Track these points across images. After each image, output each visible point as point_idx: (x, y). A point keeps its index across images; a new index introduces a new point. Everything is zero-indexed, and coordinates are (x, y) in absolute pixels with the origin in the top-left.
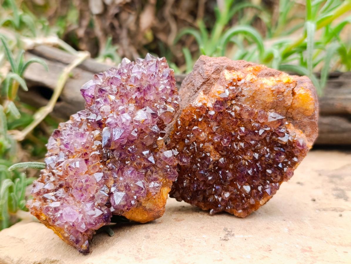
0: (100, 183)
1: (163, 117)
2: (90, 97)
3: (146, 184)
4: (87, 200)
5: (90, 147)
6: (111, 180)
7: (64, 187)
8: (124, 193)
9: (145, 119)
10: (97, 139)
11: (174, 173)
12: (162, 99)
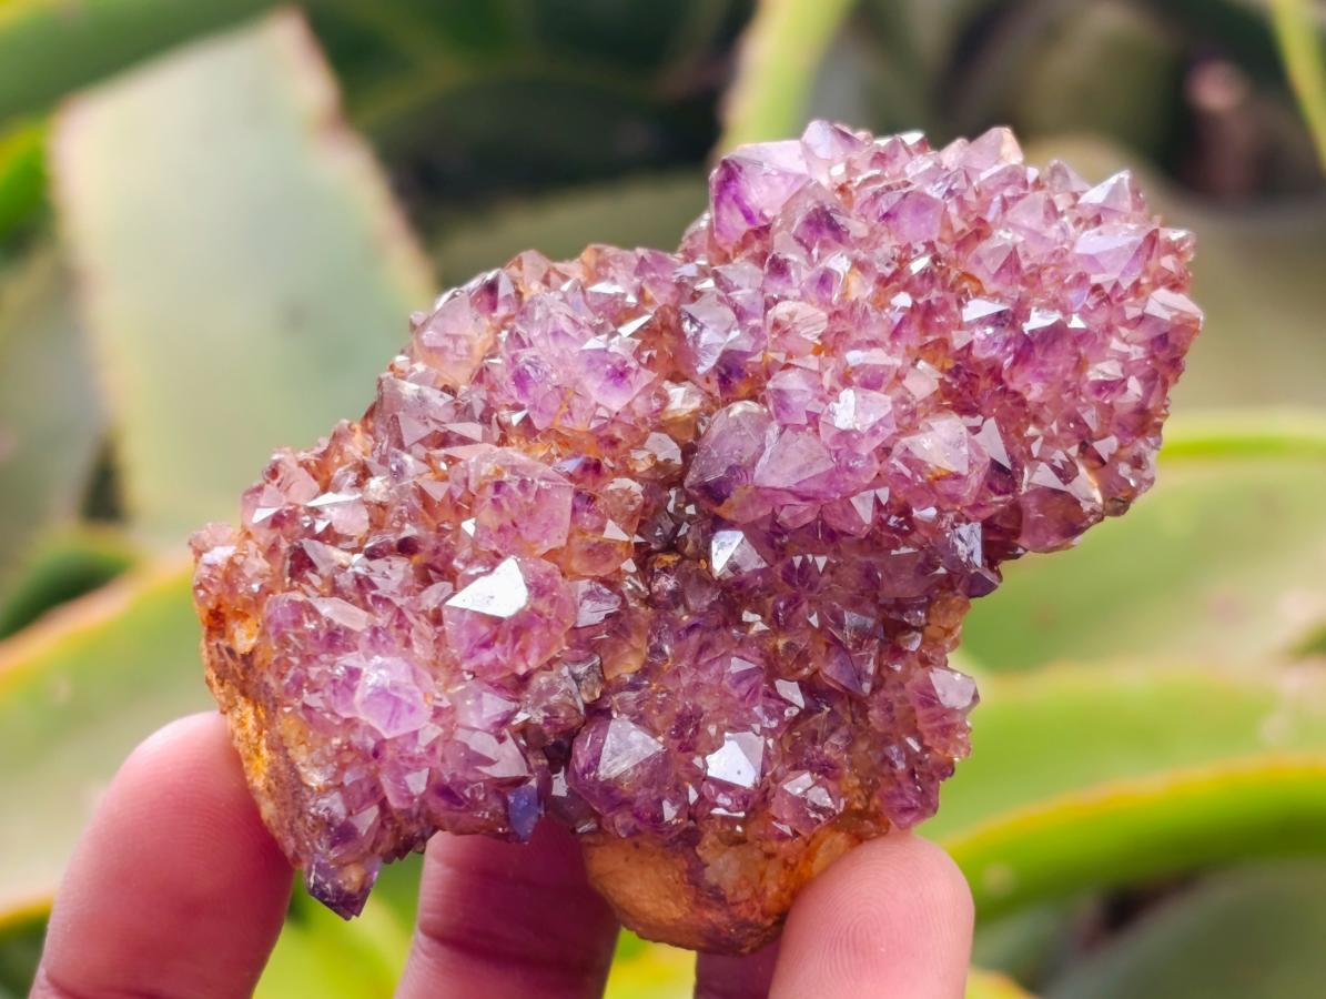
0: (584, 635)
1: (1031, 505)
2: (749, 216)
3: (775, 766)
4: (494, 677)
5: (622, 446)
6: (636, 651)
7: (416, 558)
8: (660, 747)
9: (954, 469)
10: (672, 429)
11: (923, 792)
12: (1078, 420)
